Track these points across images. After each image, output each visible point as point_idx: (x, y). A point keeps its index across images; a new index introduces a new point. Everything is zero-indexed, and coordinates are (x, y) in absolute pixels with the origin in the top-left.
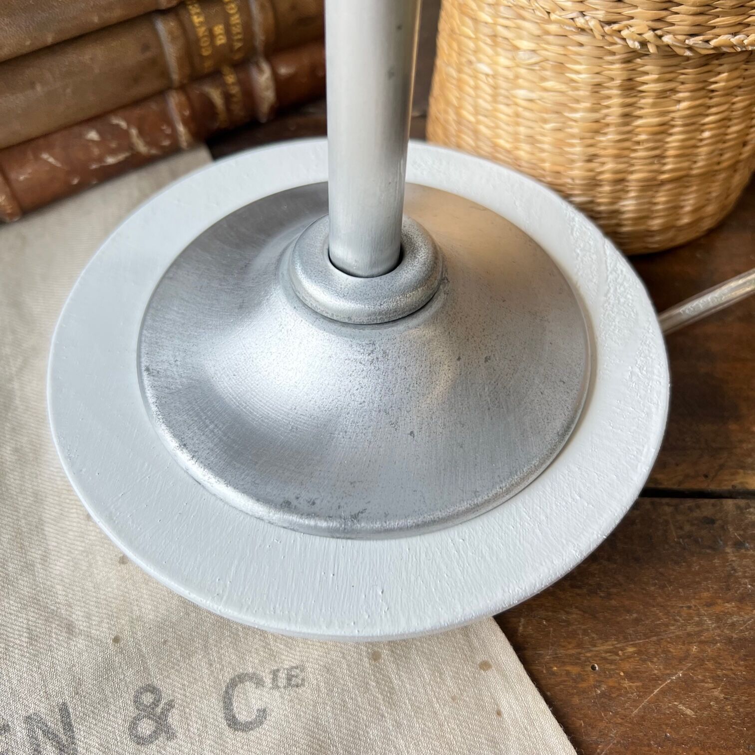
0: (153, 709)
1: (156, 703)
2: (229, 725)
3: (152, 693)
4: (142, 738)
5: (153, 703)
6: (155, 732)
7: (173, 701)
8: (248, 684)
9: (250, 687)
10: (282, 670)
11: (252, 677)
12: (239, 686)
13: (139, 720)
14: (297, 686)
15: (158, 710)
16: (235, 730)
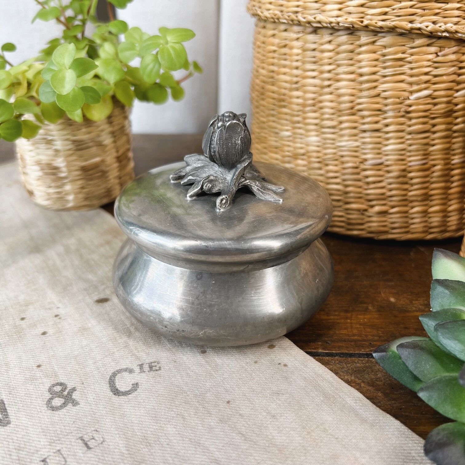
1: (63, 390)
2: (115, 394)
3: (61, 386)
4: (56, 408)
5: (61, 390)
6: (64, 403)
7: (75, 387)
8: (124, 373)
9: (125, 374)
10: (145, 364)
11: (126, 370)
12: (118, 375)
13: (52, 399)
14: (157, 370)
15: (65, 393)
16: (119, 396)
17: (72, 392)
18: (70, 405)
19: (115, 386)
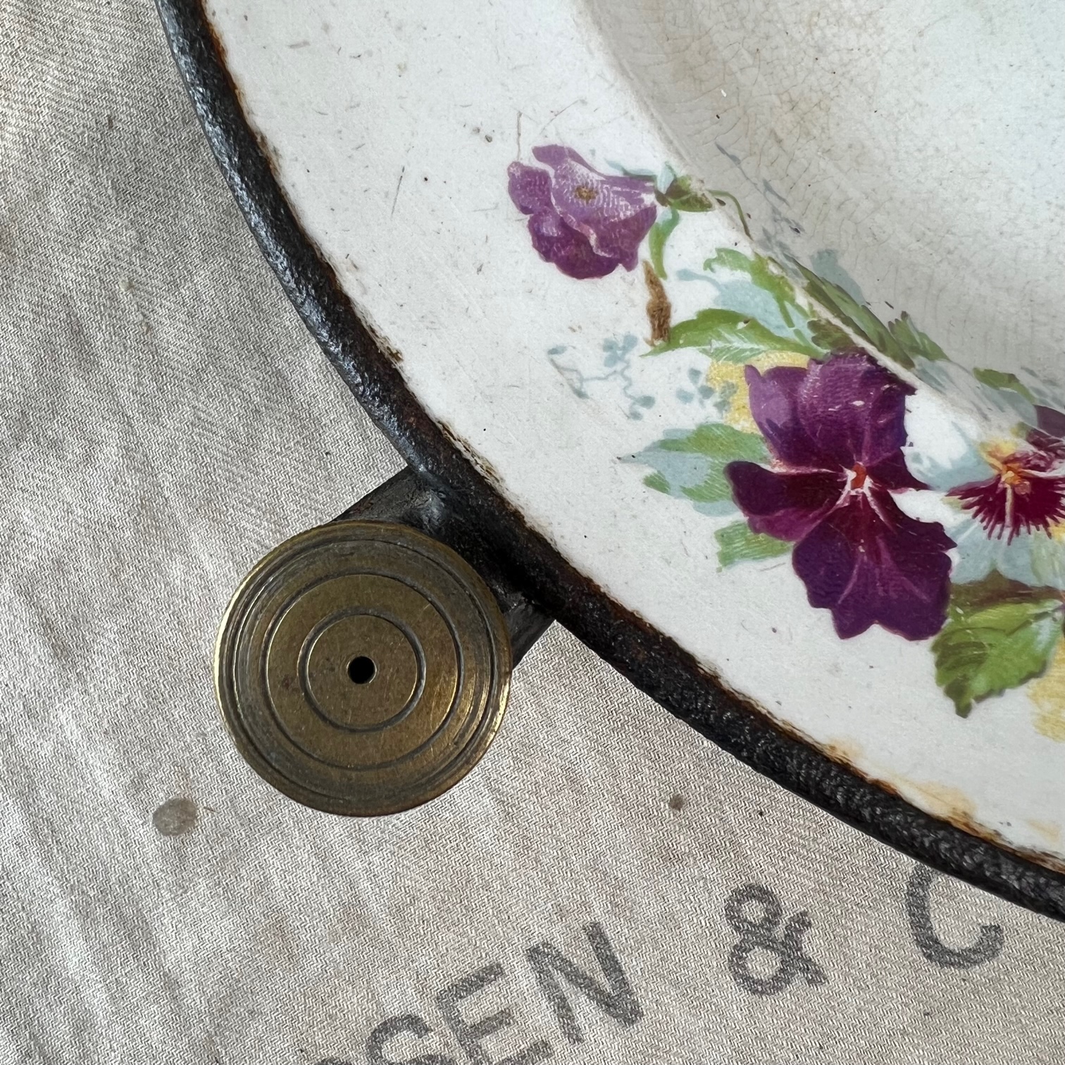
0: (769, 930)
1: (772, 918)
2: (929, 957)
3: (761, 900)
4: (760, 982)
5: (766, 919)
6: (782, 970)
7: (804, 914)
13: (747, 950)
15: (780, 932)
16: (943, 964)
17: (800, 931)
18: (799, 980)
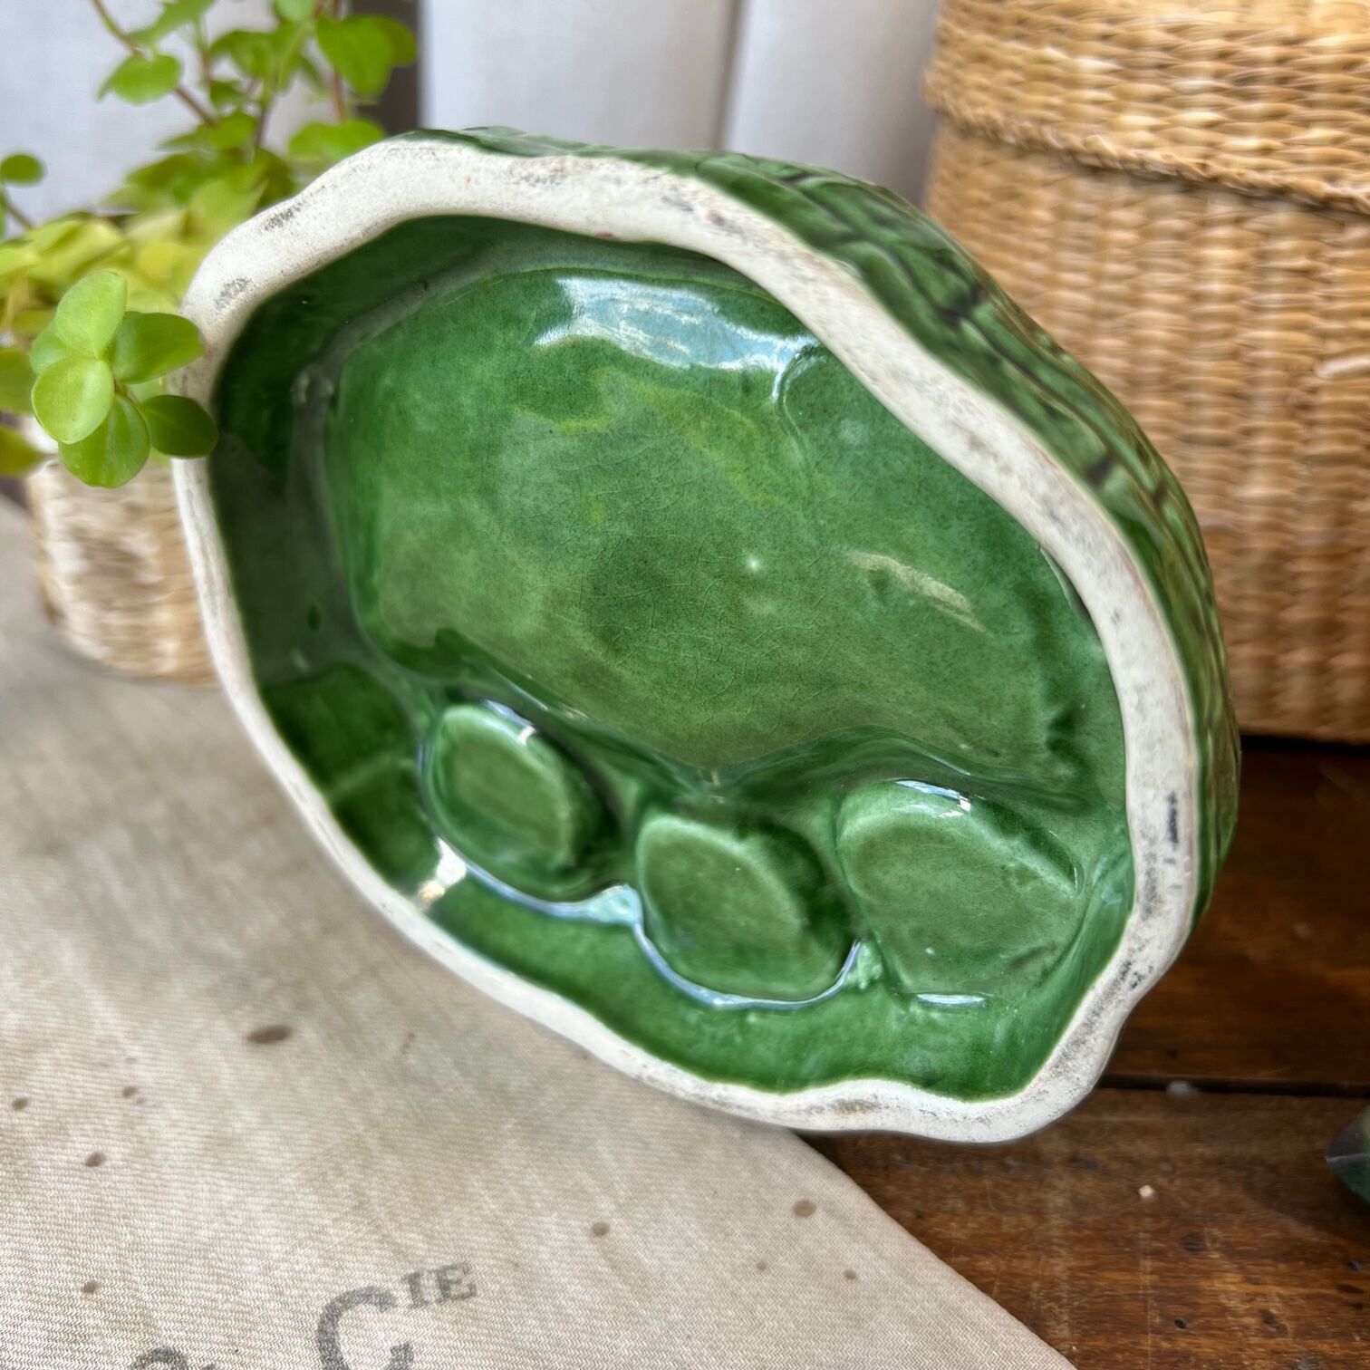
3: (166, 1361)
7: (213, 1366)
8: (362, 1307)
9: (367, 1311)
10: (426, 1274)
11: (367, 1295)
12: (345, 1314)
14: (463, 1297)
19: (339, 1355)
